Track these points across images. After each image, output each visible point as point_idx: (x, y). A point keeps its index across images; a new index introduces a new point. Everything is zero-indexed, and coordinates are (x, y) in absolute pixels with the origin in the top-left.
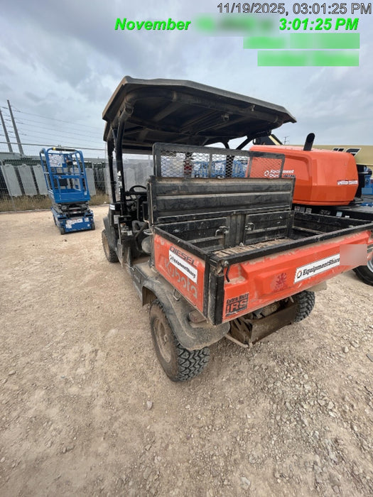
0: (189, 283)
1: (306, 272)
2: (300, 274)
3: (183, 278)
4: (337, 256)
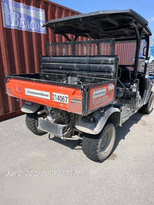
1: (30, 92)
2: (27, 91)
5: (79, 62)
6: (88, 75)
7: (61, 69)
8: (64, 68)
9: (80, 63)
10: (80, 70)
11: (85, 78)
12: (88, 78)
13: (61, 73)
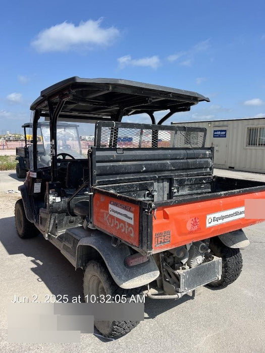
0: (127, 226)
1: (215, 219)
2: (210, 221)
3: (122, 224)
4: (242, 209)
5: (174, 157)
6: (187, 175)
7: (145, 172)
8: (150, 169)
9: (176, 159)
10: (175, 170)
11: (184, 180)
12: (188, 180)
13: (145, 179)
